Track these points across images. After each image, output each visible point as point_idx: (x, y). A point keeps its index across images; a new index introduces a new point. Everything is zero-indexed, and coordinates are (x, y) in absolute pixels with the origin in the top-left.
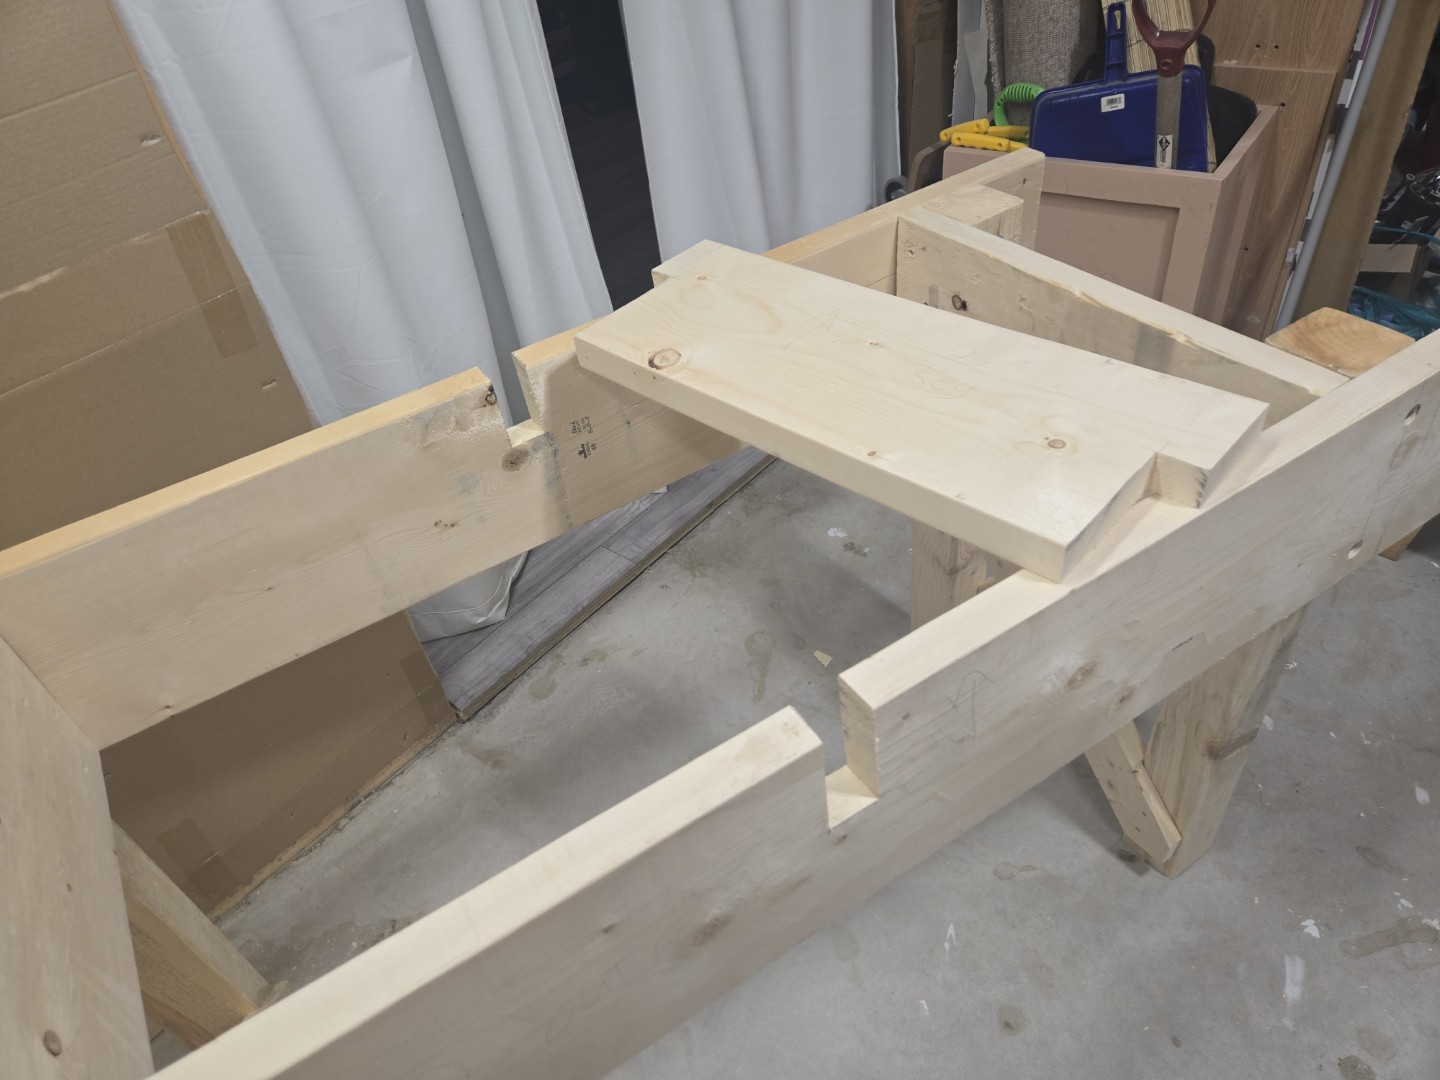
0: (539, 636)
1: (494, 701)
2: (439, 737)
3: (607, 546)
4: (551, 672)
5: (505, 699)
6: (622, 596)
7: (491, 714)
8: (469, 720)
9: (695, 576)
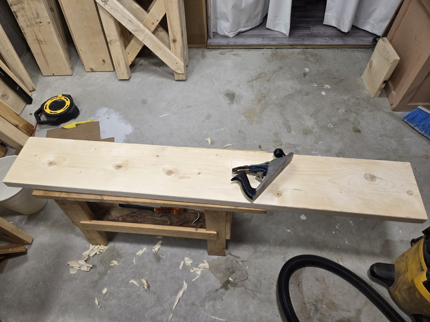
0: (232, 44)
1: (214, 49)
2: (201, 47)
3: (263, 38)
4: (227, 52)
5: (216, 50)
6: (254, 49)
7: (211, 51)
8: (208, 49)
9: (271, 56)
